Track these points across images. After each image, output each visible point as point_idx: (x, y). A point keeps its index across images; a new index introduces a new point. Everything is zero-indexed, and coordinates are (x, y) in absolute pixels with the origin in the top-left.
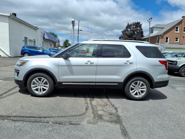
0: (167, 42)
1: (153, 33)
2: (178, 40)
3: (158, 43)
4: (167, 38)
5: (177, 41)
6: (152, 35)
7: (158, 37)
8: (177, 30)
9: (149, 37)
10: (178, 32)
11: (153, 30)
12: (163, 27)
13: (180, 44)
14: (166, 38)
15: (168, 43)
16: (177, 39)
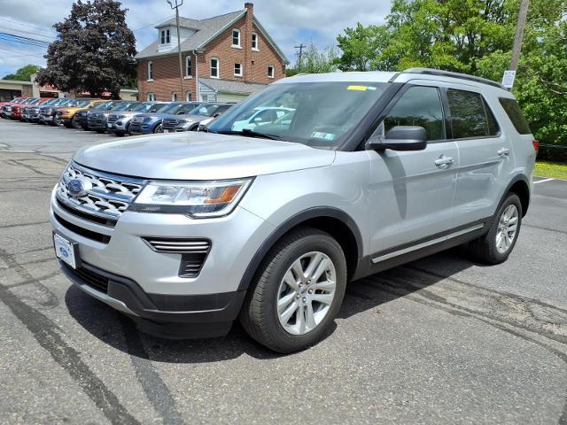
0: (216, 75)
1: (168, 41)
2: (241, 69)
3: (190, 77)
4: (214, 63)
5: (238, 72)
6: (164, 50)
7: (189, 57)
8: (236, 42)
9: (176, 51)
10: (239, 46)
11: (168, 34)
12: (196, 27)
13: (245, 82)
14: (212, 61)
15: (218, 77)
16: (237, 66)
